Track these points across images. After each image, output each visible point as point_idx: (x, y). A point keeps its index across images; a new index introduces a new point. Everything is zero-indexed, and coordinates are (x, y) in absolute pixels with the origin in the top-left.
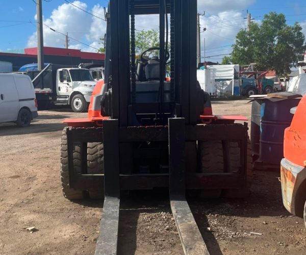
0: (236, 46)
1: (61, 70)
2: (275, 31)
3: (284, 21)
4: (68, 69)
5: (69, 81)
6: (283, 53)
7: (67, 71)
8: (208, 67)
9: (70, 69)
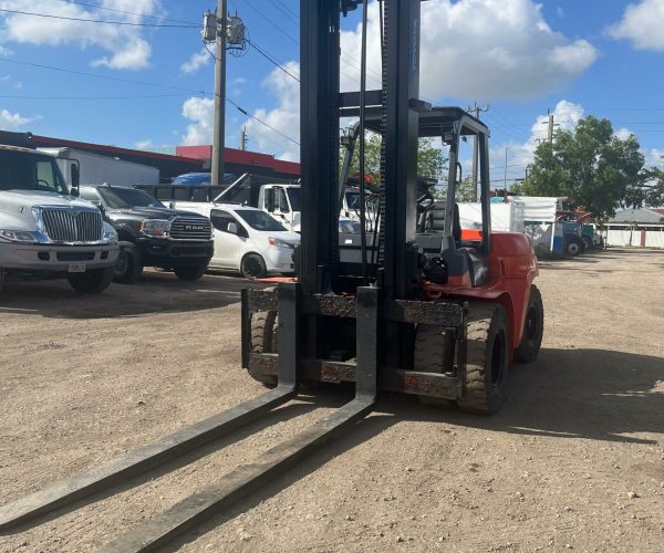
0: (535, 167)
1: (269, 186)
2: (596, 145)
3: (611, 131)
4: (285, 186)
5: (285, 209)
6: (613, 183)
7: (283, 191)
8: (509, 197)
9: (287, 186)
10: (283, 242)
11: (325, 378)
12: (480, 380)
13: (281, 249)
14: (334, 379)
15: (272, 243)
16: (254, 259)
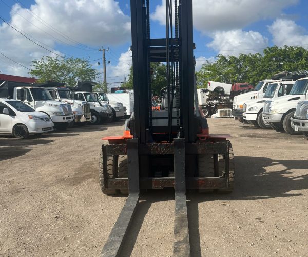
1: (19, 88)
5: (30, 100)
7: (28, 90)
8: (127, 90)
9: (30, 87)
10: (36, 117)
11: (154, 187)
12: (233, 178)
13: (36, 121)
14: (160, 187)
15: (30, 118)
16: (20, 127)
